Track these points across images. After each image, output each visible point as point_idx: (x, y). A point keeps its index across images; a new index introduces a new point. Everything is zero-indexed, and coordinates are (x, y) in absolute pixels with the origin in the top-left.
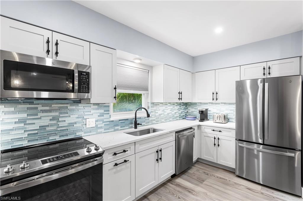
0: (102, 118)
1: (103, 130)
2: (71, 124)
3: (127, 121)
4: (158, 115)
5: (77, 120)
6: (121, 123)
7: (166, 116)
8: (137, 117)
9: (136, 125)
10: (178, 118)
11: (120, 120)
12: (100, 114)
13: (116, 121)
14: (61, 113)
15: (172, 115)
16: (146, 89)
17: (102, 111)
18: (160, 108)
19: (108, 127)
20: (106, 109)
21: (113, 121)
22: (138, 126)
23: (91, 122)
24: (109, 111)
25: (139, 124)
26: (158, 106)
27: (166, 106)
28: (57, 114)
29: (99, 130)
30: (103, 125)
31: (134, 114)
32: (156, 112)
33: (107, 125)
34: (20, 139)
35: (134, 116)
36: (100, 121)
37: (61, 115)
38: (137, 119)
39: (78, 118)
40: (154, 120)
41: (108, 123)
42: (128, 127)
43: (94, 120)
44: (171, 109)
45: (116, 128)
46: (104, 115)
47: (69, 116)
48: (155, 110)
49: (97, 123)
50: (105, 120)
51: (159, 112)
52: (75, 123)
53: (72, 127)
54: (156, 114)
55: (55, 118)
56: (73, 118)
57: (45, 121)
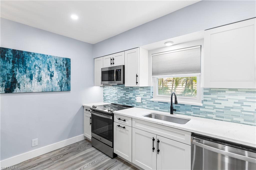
0: (146, 98)
4: (223, 107)
6: (160, 104)
11: (159, 102)
12: (144, 94)
13: (156, 102)
17: (145, 92)
19: (149, 105)
20: (148, 91)
21: (153, 101)
22: (174, 112)
23: (138, 99)
24: (150, 93)
25: (175, 110)
26: (221, 93)
29: (144, 106)
30: (146, 103)
32: (217, 101)
34: (116, 101)
39: (133, 95)
41: (149, 102)
43: (140, 98)
45: (156, 108)
46: (147, 96)
47: (129, 94)
48: (213, 99)
49: (142, 100)
50: (148, 100)
51: (224, 104)
52: (132, 98)
53: (130, 100)
54: (217, 106)
55: (125, 94)
56: (131, 95)
57: (122, 95)
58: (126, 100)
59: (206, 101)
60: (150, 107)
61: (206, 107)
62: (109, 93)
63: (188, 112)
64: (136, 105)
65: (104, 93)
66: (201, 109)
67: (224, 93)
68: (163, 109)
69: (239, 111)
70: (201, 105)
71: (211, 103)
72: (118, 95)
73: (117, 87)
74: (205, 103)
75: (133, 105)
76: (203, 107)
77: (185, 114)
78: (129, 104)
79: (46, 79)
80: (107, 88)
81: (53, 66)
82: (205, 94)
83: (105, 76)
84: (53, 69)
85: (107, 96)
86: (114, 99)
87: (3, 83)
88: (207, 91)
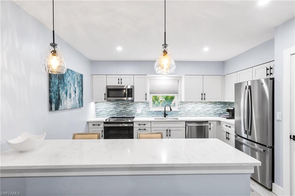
0: (145, 109)
1: (145, 116)
2: (131, 111)
3: (160, 112)
4: (187, 110)
5: (133, 109)
6: (156, 113)
7: (197, 112)
8: (166, 111)
9: (165, 115)
10: (213, 115)
11: (155, 111)
13: (153, 112)
14: (127, 106)
15: (204, 112)
16: (177, 93)
17: (145, 106)
18: (189, 106)
20: (147, 104)
21: (151, 111)
22: (166, 116)
23: (139, 111)
24: (149, 106)
25: (167, 115)
26: (187, 104)
27: (197, 104)
28: (125, 106)
29: (143, 115)
30: (145, 113)
31: (164, 108)
32: (185, 108)
33: (147, 113)
34: (114, 114)
35: (164, 110)
36: (144, 111)
37: (127, 107)
38: (166, 112)
39: (133, 108)
40: (183, 114)
41: (148, 112)
42: (161, 116)
43: (141, 110)
44: (202, 107)
45: (153, 115)
47: (130, 107)
48: (184, 107)
49: (142, 112)
50: (146, 111)
51: (188, 109)
52: (132, 111)
53: (131, 112)
54: (185, 110)
55: (125, 108)
56: (131, 108)
57: (122, 109)
58: (126, 112)
59: (181, 108)
60: (148, 115)
61: (181, 111)
62: (105, 108)
63: (172, 115)
64: (137, 115)
65: (96, 109)
66: (179, 113)
67: (188, 104)
68: (158, 115)
69: (193, 111)
70: (179, 110)
71: (183, 109)
72: (117, 109)
73: (114, 103)
74: (180, 109)
75: (133, 115)
76: (180, 111)
77: (171, 117)
78: (129, 115)
79: (73, 95)
80: (102, 104)
81: (76, 83)
82: (180, 104)
83: (111, 93)
84: (76, 85)
85: (101, 111)
86: (111, 113)
87: (54, 100)
88: (181, 103)
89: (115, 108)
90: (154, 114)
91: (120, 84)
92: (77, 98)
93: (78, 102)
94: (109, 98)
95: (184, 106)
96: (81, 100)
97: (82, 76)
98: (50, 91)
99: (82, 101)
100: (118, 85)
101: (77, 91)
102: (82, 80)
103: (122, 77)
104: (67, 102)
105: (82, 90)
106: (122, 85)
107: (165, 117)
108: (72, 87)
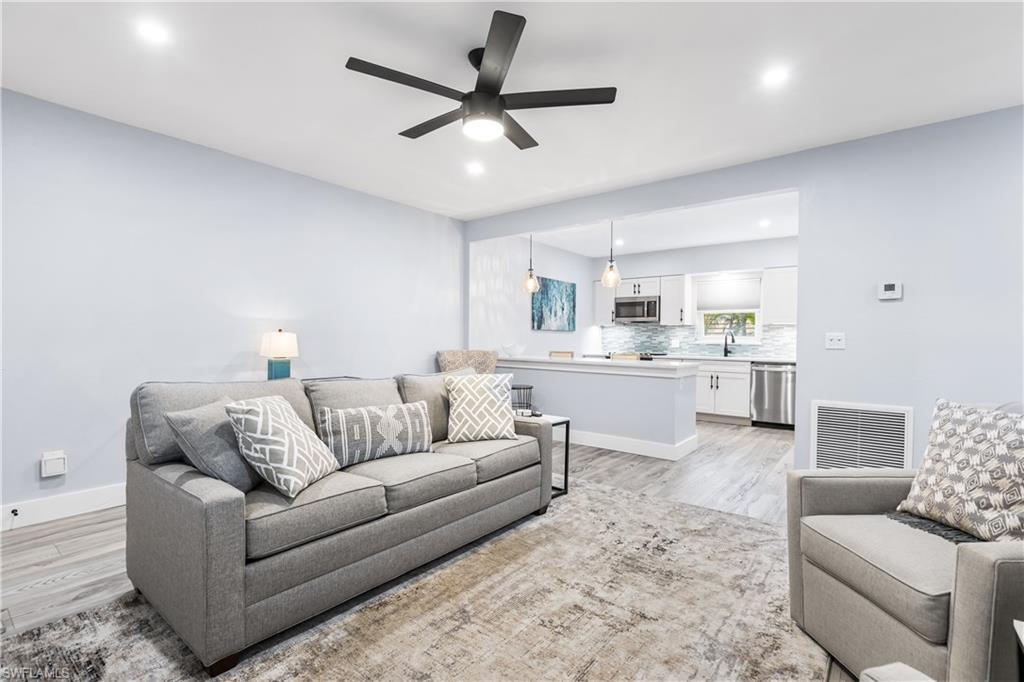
0: (687, 340)
1: (687, 353)
2: (660, 343)
3: (718, 347)
5: (665, 340)
6: (710, 347)
9: (726, 352)
11: (708, 345)
12: (685, 336)
13: (703, 345)
16: (758, 307)
17: (687, 333)
20: (692, 331)
22: (728, 354)
23: (675, 343)
24: (696, 333)
25: (730, 352)
28: (651, 333)
30: (687, 348)
32: (776, 339)
33: (692, 348)
36: (684, 343)
37: (653, 335)
39: (665, 338)
43: (678, 342)
45: (703, 352)
47: (659, 336)
48: (772, 337)
49: (681, 345)
50: (690, 343)
51: (783, 340)
52: (663, 342)
53: (660, 345)
54: (776, 343)
56: (661, 338)
57: (644, 339)
58: (651, 344)
59: (766, 339)
60: (694, 352)
61: (765, 346)
62: (617, 338)
63: (745, 352)
64: (671, 352)
65: (603, 338)
66: (760, 349)
67: (782, 330)
68: (714, 352)
70: (760, 343)
71: (770, 341)
72: (636, 339)
74: (764, 341)
75: (665, 352)
76: (763, 346)
78: (657, 351)
79: (559, 313)
80: (610, 329)
81: (564, 296)
82: (764, 331)
83: (623, 310)
84: (564, 300)
85: (610, 343)
86: (626, 346)
87: (536, 318)
88: (766, 329)
89: (632, 337)
90: (704, 350)
91: (637, 295)
92: (566, 317)
93: (566, 323)
94: (618, 319)
95: (771, 333)
96: (572, 321)
97: (574, 286)
98: (533, 308)
99: (574, 322)
100: (633, 295)
101: (565, 308)
102: (574, 292)
103: (640, 281)
104: (551, 322)
105: (574, 306)
106: (641, 295)
107: (726, 355)
108: (559, 302)
